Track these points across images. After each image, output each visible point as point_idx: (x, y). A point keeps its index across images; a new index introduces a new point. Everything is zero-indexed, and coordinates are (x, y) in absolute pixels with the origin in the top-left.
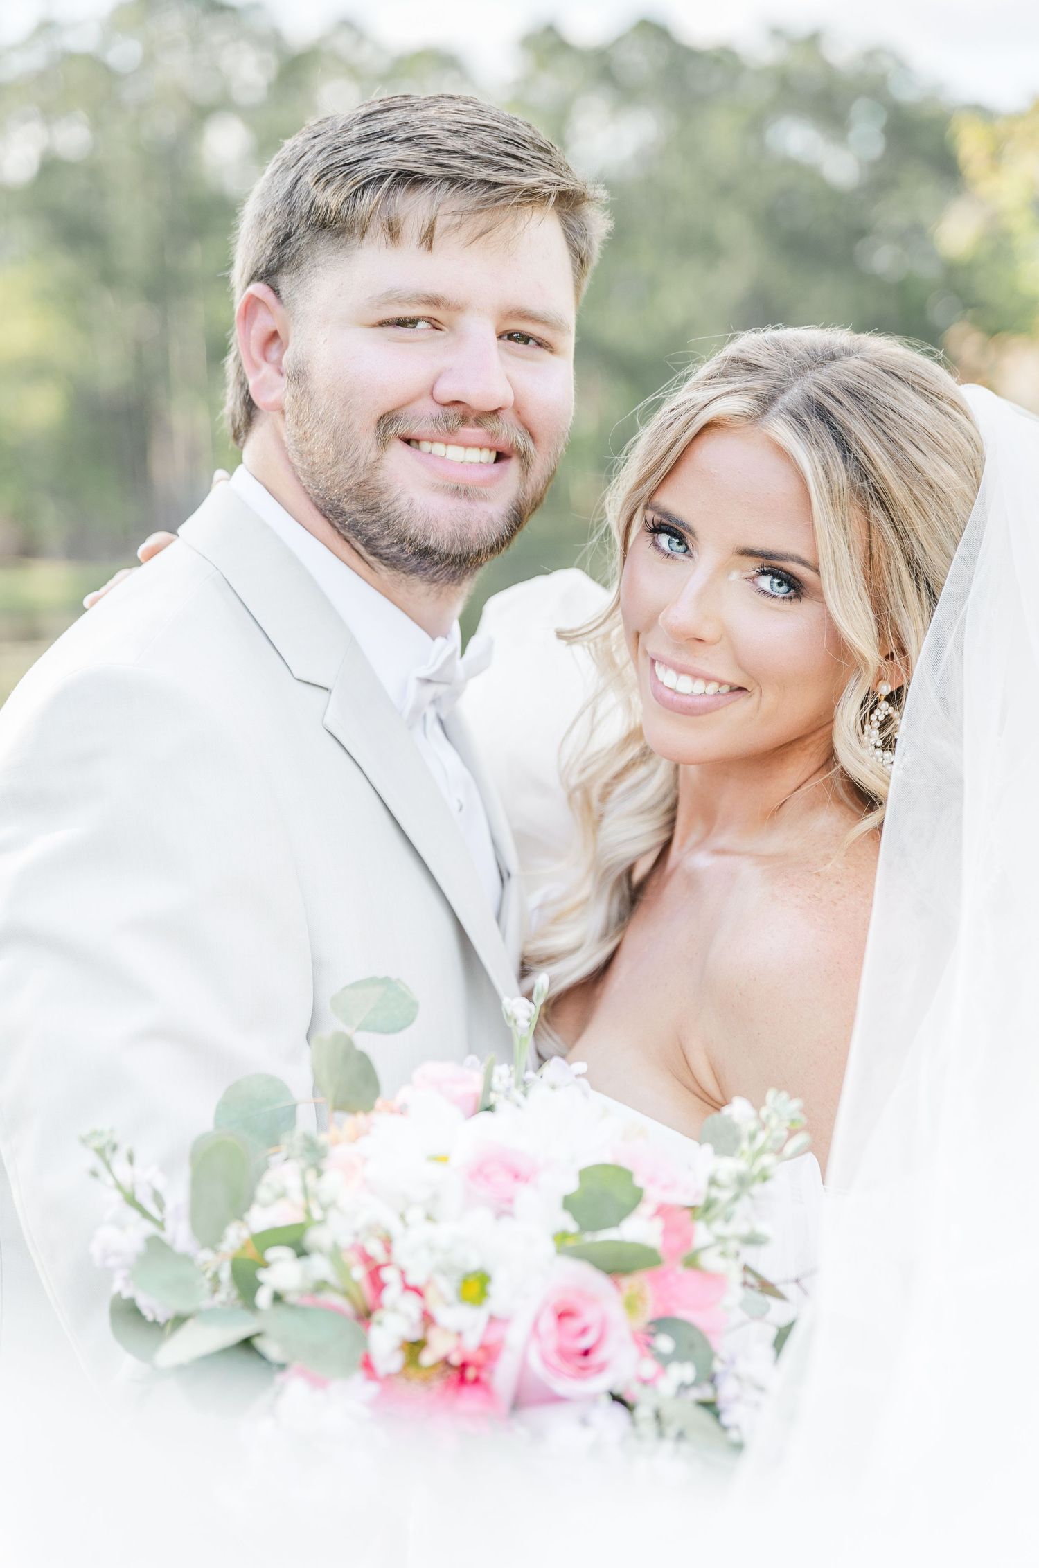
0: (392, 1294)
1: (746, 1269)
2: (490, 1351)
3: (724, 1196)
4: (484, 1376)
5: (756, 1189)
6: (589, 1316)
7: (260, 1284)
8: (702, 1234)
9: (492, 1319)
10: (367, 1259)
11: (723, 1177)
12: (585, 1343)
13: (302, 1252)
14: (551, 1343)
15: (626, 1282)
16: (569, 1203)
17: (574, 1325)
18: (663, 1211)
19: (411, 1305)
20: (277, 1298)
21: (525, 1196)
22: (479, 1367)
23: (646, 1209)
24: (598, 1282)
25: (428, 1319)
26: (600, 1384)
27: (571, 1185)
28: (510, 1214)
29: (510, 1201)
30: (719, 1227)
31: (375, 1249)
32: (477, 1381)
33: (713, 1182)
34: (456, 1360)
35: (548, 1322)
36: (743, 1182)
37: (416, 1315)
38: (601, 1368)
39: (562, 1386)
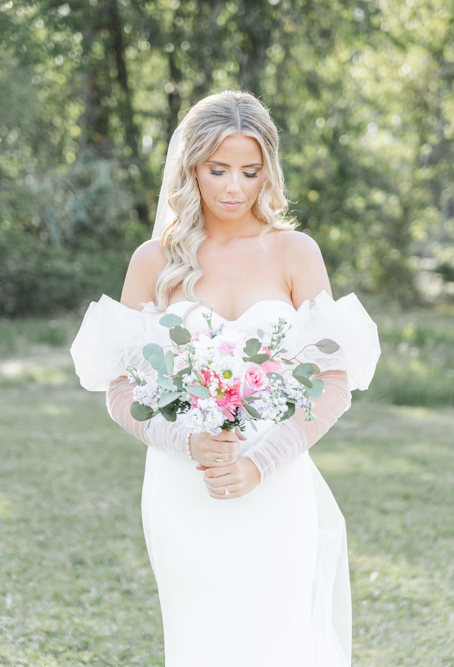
0: (212, 378)
1: (283, 359)
2: (237, 386)
3: (275, 343)
4: (237, 392)
5: (282, 340)
6: (257, 373)
7: (183, 383)
8: (273, 353)
9: (235, 379)
10: (203, 372)
11: (275, 338)
12: (257, 379)
13: (190, 374)
14: (250, 380)
15: (262, 364)
16: (245, 350)
17: (254, 376)
18: (265, 348)
19: (216, 380)
20: (186, 385)
21: (235, 351)
22: (235, 390)
23: (261, 349)
24: (256, 365)
25: (220, 383)
26: (263, 387)
27: (245, 346)
28: (233, 355)
29: (232, 353)
30: (276, 350)
31: (205, 369)
32: (235, 394)
33: (273, 340)
34: (229, 390)
35: (248, 376)
36: (279, 338)
37: (218, 382)
38: (261, 384)
39: (255, 389)
